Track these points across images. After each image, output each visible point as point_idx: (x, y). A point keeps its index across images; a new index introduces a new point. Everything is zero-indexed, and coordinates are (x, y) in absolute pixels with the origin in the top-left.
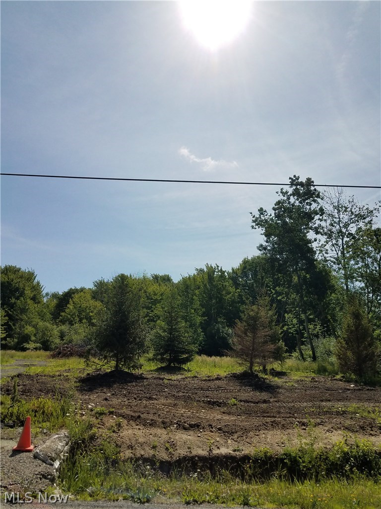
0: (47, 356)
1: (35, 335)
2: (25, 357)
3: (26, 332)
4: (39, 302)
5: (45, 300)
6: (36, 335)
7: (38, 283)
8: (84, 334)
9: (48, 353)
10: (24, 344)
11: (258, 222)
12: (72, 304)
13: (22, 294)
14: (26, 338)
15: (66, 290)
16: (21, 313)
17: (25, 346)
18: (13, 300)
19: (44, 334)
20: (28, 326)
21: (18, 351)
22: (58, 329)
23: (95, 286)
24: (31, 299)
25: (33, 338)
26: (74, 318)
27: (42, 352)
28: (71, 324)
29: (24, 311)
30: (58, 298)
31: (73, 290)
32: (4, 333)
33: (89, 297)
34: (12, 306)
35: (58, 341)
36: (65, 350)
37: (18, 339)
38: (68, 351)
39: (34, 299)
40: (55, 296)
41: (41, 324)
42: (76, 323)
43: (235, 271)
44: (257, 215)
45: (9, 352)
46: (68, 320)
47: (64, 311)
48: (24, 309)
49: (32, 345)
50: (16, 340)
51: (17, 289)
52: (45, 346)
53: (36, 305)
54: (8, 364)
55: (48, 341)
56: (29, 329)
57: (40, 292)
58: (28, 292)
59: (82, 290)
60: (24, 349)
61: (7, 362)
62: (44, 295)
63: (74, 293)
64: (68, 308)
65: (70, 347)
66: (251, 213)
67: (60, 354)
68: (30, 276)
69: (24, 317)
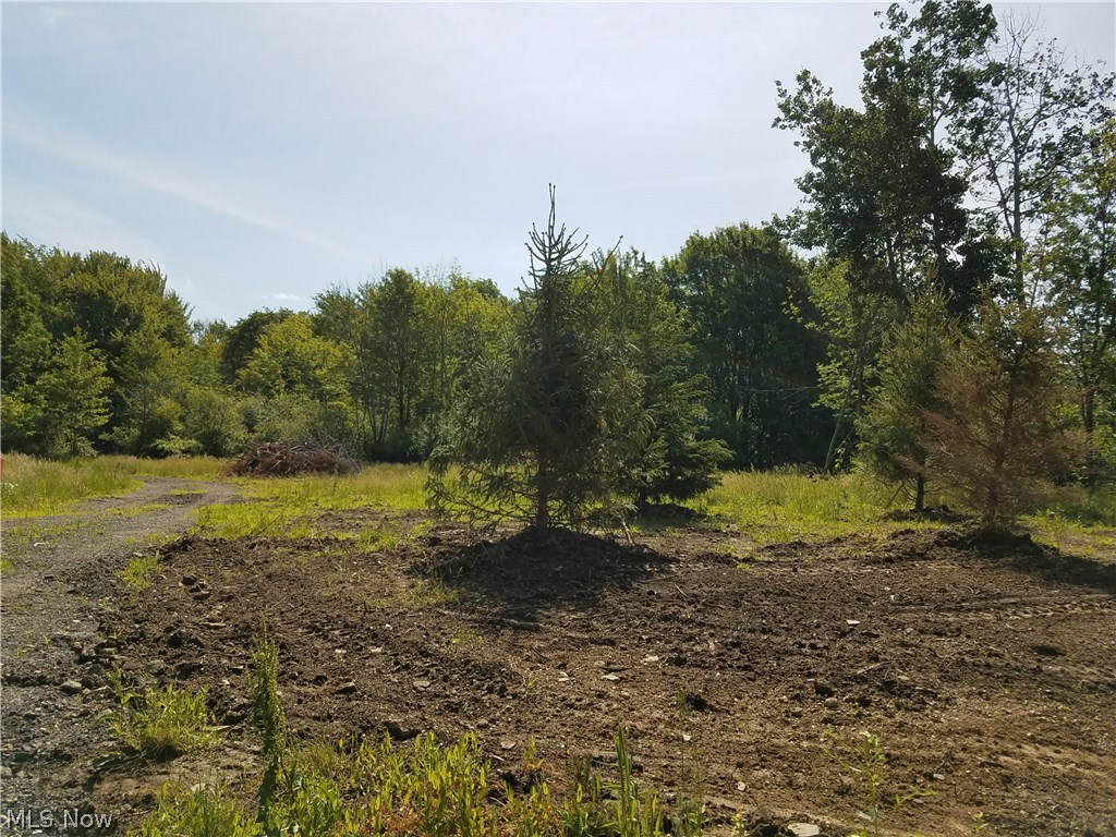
0: (223, 469)
1: (182, 419)
2: (164, 473)
3: (159, 410)
4: (182, 344)
5: (196, 339)
6: (184, 421)
7: (174, 298)
8: (305, 418)
9: (223, 462)
10: (158, 441)
11: (793, 112)
12: (266, 347)
13: (137, 322)
14: (161, 428)
15: (246, 317)
16: (142, 368)
17: (160, 446)
18: (118, 336)
19: (207, 416)
20: (163, 398)
21: (144, 457)
22: (239, 404)
23: (319, 305)
24: (164, 335)
25: (179, 427)
26: (273, 382)
27: (208, 461)
28: (268, 393)
29: (147, 362)
30: (228, 333)
31: (262, 315)
32: (105, 414)
33: (303, 331)
34: (116, 350)
35: (241, 433)
36: (268, 456)
37: (142, 431)
38: (277, 458)
39: (169, 334)
40: (217, 329)
41: (195, 391)
42: (278, 392)
43: (670, 266)
44: (793, 89)
45: (120, 459)
46: (261, 384)
47: (245, 366)
48: (148, 358)
49: (176, 444)
50: (136, 432)
51: (125, 310)
52: (212, 445)
53: (175, 351)
54: (128, 494)
55: (217, 433)
56: (166, 405)
57: (182, 320)
58: (153, 319)
59: (284, 315)
60: (159, 454)
61: (123, 487)
62: (192, 327)
63: (264, 323)
64: (258, 356)
65: (280, 449)
66: (778, 83)
67: (256, 466)
68: (153, 282)
69: (151, 375)
